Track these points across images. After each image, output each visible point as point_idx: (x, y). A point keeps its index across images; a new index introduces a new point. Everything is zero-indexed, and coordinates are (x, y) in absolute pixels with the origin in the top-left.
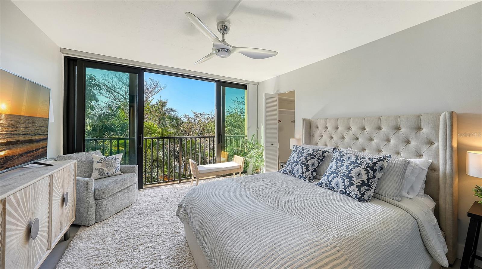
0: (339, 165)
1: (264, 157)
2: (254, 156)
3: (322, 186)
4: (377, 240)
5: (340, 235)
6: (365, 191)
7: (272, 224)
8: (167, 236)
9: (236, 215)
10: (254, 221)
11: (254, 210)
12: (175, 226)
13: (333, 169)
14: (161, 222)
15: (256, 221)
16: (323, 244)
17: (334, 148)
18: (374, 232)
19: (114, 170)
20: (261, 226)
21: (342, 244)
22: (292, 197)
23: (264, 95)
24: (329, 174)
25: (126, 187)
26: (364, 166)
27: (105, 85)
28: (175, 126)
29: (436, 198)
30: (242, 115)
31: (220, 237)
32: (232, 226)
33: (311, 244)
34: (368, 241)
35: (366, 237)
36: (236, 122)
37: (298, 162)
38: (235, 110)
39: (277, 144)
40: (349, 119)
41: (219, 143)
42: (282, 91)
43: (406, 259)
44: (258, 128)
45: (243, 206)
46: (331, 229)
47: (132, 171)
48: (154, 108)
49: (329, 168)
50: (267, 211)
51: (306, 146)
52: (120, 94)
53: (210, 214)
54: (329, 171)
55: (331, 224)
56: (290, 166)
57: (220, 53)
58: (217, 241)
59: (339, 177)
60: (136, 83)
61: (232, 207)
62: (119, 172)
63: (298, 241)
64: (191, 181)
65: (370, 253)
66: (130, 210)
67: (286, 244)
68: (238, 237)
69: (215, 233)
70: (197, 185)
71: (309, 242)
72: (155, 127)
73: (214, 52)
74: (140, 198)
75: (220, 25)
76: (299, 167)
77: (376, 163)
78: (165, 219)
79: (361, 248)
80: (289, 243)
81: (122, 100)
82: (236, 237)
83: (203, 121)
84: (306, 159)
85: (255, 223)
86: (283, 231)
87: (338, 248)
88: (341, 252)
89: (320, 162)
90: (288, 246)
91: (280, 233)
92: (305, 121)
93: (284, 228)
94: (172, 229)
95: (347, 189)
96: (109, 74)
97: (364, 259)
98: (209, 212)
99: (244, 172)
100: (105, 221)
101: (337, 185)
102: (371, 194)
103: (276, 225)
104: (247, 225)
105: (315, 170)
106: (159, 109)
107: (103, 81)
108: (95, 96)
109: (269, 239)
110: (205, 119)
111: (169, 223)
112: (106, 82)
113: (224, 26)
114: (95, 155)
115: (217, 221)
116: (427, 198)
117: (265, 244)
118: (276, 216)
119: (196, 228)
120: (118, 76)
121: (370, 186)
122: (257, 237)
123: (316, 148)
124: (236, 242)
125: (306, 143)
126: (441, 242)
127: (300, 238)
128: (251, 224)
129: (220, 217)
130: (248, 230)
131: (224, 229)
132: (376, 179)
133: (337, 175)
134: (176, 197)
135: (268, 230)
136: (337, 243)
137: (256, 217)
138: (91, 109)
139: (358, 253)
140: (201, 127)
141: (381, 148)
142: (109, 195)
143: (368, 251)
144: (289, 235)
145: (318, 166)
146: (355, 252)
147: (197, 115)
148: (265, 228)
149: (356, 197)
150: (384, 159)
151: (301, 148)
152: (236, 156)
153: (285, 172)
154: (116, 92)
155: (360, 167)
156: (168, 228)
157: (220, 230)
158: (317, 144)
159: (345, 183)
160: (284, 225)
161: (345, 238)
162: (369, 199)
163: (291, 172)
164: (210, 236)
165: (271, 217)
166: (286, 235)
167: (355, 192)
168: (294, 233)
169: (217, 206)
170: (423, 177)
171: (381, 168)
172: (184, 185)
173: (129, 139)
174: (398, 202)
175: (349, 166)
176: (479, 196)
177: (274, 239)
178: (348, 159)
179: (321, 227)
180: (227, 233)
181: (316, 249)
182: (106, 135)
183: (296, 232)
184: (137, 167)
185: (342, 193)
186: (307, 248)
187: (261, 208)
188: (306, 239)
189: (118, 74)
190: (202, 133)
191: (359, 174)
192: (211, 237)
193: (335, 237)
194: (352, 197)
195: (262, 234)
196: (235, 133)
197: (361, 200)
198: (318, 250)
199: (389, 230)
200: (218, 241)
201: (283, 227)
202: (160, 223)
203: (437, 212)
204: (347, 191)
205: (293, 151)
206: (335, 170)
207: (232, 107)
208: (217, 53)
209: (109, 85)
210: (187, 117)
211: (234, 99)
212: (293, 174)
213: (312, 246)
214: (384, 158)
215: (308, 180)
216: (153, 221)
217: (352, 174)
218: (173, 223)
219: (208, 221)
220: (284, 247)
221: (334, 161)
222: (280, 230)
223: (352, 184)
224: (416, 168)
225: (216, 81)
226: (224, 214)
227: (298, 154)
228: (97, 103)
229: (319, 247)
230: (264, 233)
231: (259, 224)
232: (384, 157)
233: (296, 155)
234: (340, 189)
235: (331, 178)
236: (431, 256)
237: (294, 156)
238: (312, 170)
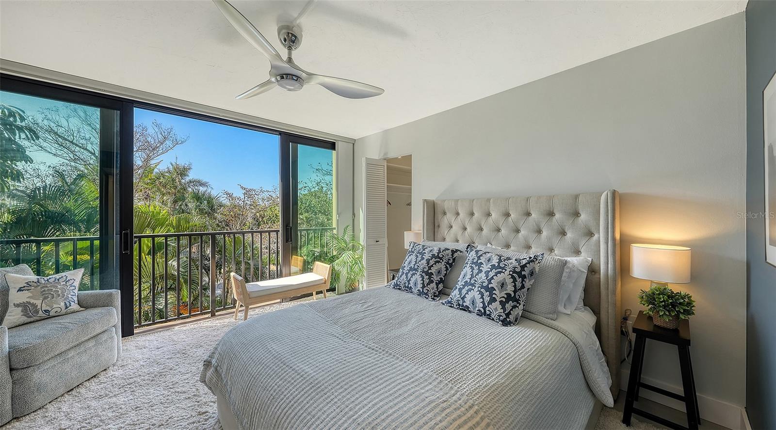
0: (476, 271)
1: (364, 263)
2: (349, 261)
3: (452, 305)
4: (529, 384)
5: (478, 385)
6: (511, 310)
7: (373, 381)
8: (181, 424)
9: (312, 372)
10: (343, 379)
11: (344, 359)
12: (199, 402)
13: (467, 279)
14: (170, 398)
15: (347, 379)
16: (453, 405)
17: (469, 245)
18: (525, 372)
19: (62, 304)
20: (355, 386)
21: (482, 400)
22: (405, 329)
23: (364, 160)
24: (462, 287)
25: (92, 335)
26: (510, 272)
27: (50, 131)
28: (206, 213)
29: (596, 312)
30: (329, 193)
31: (281, 417)
32: (303, 393)
33: (435, 407)
34: (517, 389)
35: (515, 382)
36: (320, 205)
37: (416, 270)
38: (318, 184)
39: (384, 241)
40: (488, 200)
41: (287, 241)
42: (392, 155)
43: (565, 405)
44: (354, 214)
45: (324, 354)
46: (465, 377)
47: (106, 303)
48: (162, 178)
49: (461, 276)
50: (366, 357)
51: (428, 243)
52: (86, 149)
53: (263, 374)
54: (461, 281)
55: (466, 369)
56: (404, 276)
57: (284, 81)
58: (275, 425)
59: (476, 290)
60: (116, 127)
61: (306, 358)
62: (75, 306)
63: (415, 406)
64: (234, 312)
65: (520, 408)
66: (100, 380)
67: (395, 415)
68: (313, 413)
69: (272, 410)
70: (246, 318)
71: (434, 404)
72: (163, 215)
73: (273, 79)
74: (126, 353)
75: (284, 31)
76: (417, 277)
77: (525, 266)
78: (177, 390)
79: (508, 401)
80: (401, 412)
81: (91, 162)
82: (309, 414)
83: (261, 203)
84: (428, 263)
85: (344, 383)
86: (391, 392)
87: (476, 407)
88: (480, 414)
89: (449, 267)
90: (399, 418)
91: (385, 396)
92: (426, 203)
93: (393, 385)
94: (193, 407)
95: (487, 308)
96: (60, 109)
97: (512, 419)
98: (262, 371)
99: (332, 290)
100: (39, 412)
101: (473, 303)
102: (518, 313)
103: (381, 382)
104: (330, 388)
105: (441, 281)
106: (173, 180)
107: (46, 122)
108: (21, 151)
109: (367, 410)
110: (263, 199)
111: (187, 396)
112: (52, 125)
113: (290, 35)
114: (12, 274)
115: (276, 387)
116: (587, 312)
117: (360, 420)
118: (381, 365)
119: (237, 403)
120: (82, 114)
121: (517, 301)
122: (347, 410)
123: (443, 245)
124: (310, 423)
125: (428, 239)
126: (604, 372)
127: (418, 400)
128: (338, 384)
129: (281, 380)
130: (332, 397)
131: (288, 401)
132: (526, 289)
133: (473, 288)
134: (202, 344)
135: (367, 392)
136: (474, 399)
137: (346, 370)
138: (13, 179)
139: (504, 410)
140: (258, 214)
141: (531, 242)
142: (48, 357)
143: (517, 405)
144: (402, 397)
145: (446, 274)
146: (500, 409)
147: (248, 193)
148: (362, 390)
149: (499, 319)
150: (535, 260)
151: (421, 247)
152: (317, 263)
153: (397, 287)
154: (77, 145)
155: (504, 273)
156: (184, 406)
157: (281, 403)
158: (444, 240)
159: (483, 299)
160: (393, 380)
161: (486, 389)
162: (516, 321)
163: (405, 287)
164: (261, 418)
165: (373, 368)
166: (396, 398)
167: (498, 312)
168: (409, 393)
169: (277, 359)
170: (582, 282)
171: (532, 273)
172: (221, 321)
173: (100, 239)
174: (553, 322)
175: (489, 272)
176: (644, 305)
177: (376, 408)
178: (488, 261)
179: (450, 376)
180: (294, 407)
181: (443, 415)
182: (50, 231)
183: (412, 390)
184: (117, 294)
185: (480, 314)
186: (430, 415)
187: (355, 354)
188: (427, 400)
189: (80, 109)
190: (259, 225)
191: (503, 283)
192: (264, 420)
193: (471, 390)
194: (493, 319)
195: (357, 402)
196: (318, 223)
197: (506, 323)
198: (446, 417)
199: (544, 366)
200: (277, 424)
201: (392, 383)
202: (167, 400)
203: (598, 330)
204: (487, 311)
205: (409, 252)
206: (470, 279)
207: (313, 179)
208: (278, 81)
209: (60, 131)
210: (230, 196)
211: (316, 166)
212: (409, 289)
213: (437, 410)
214: (536, 258)
215: (431, 296)
216: (151, 397)
217: (494, 284)
218: (194, 395)
219: (259, 389)
220: (393, 421)
221: (468, 266)
222: (386, 389)
223: (493, 300)
224: (574, 271)
225: (280, 133)
226: (290, 373)
227: (417, 256)
228: (31, 167)
229: (448, 411)
230: (360, 399)
231: (351, 383)
232: (534, 257)
233: (413, 257)
234: (477, 309)
235: (464, 291)
236: (593, 395)
237: (410, 260)
238: (438, 280)
